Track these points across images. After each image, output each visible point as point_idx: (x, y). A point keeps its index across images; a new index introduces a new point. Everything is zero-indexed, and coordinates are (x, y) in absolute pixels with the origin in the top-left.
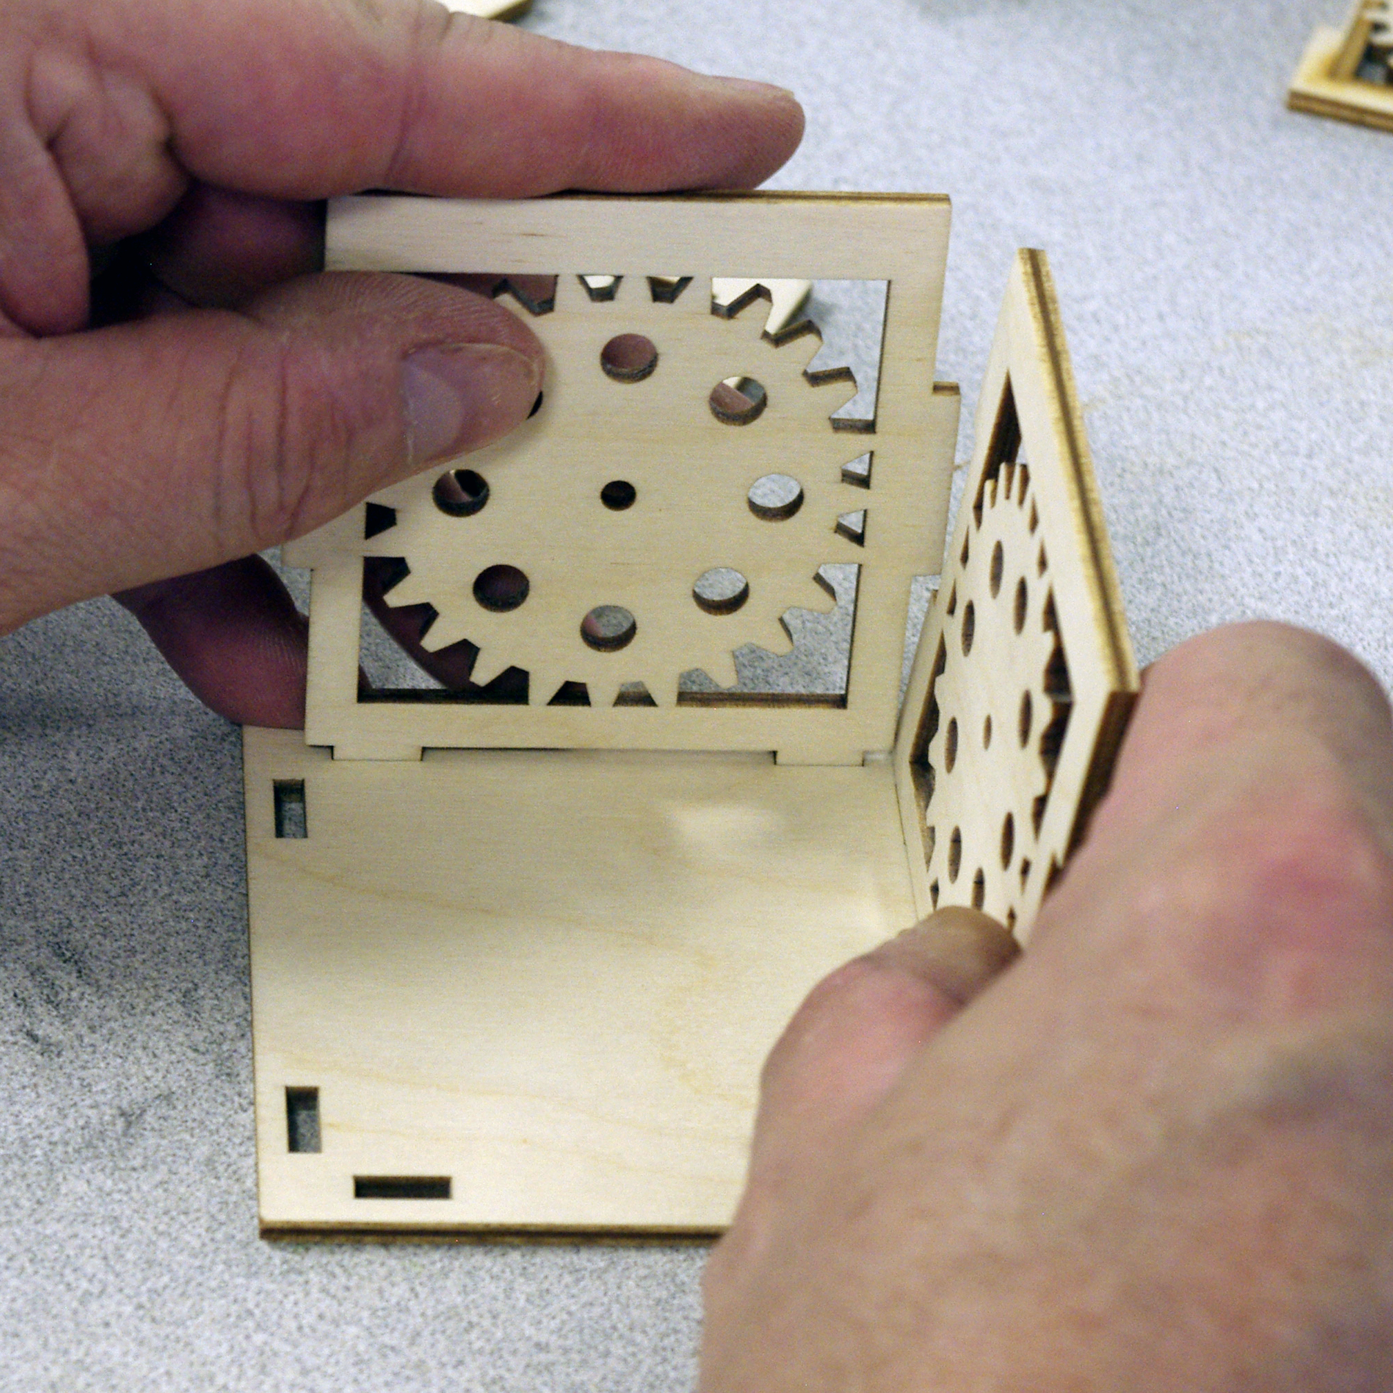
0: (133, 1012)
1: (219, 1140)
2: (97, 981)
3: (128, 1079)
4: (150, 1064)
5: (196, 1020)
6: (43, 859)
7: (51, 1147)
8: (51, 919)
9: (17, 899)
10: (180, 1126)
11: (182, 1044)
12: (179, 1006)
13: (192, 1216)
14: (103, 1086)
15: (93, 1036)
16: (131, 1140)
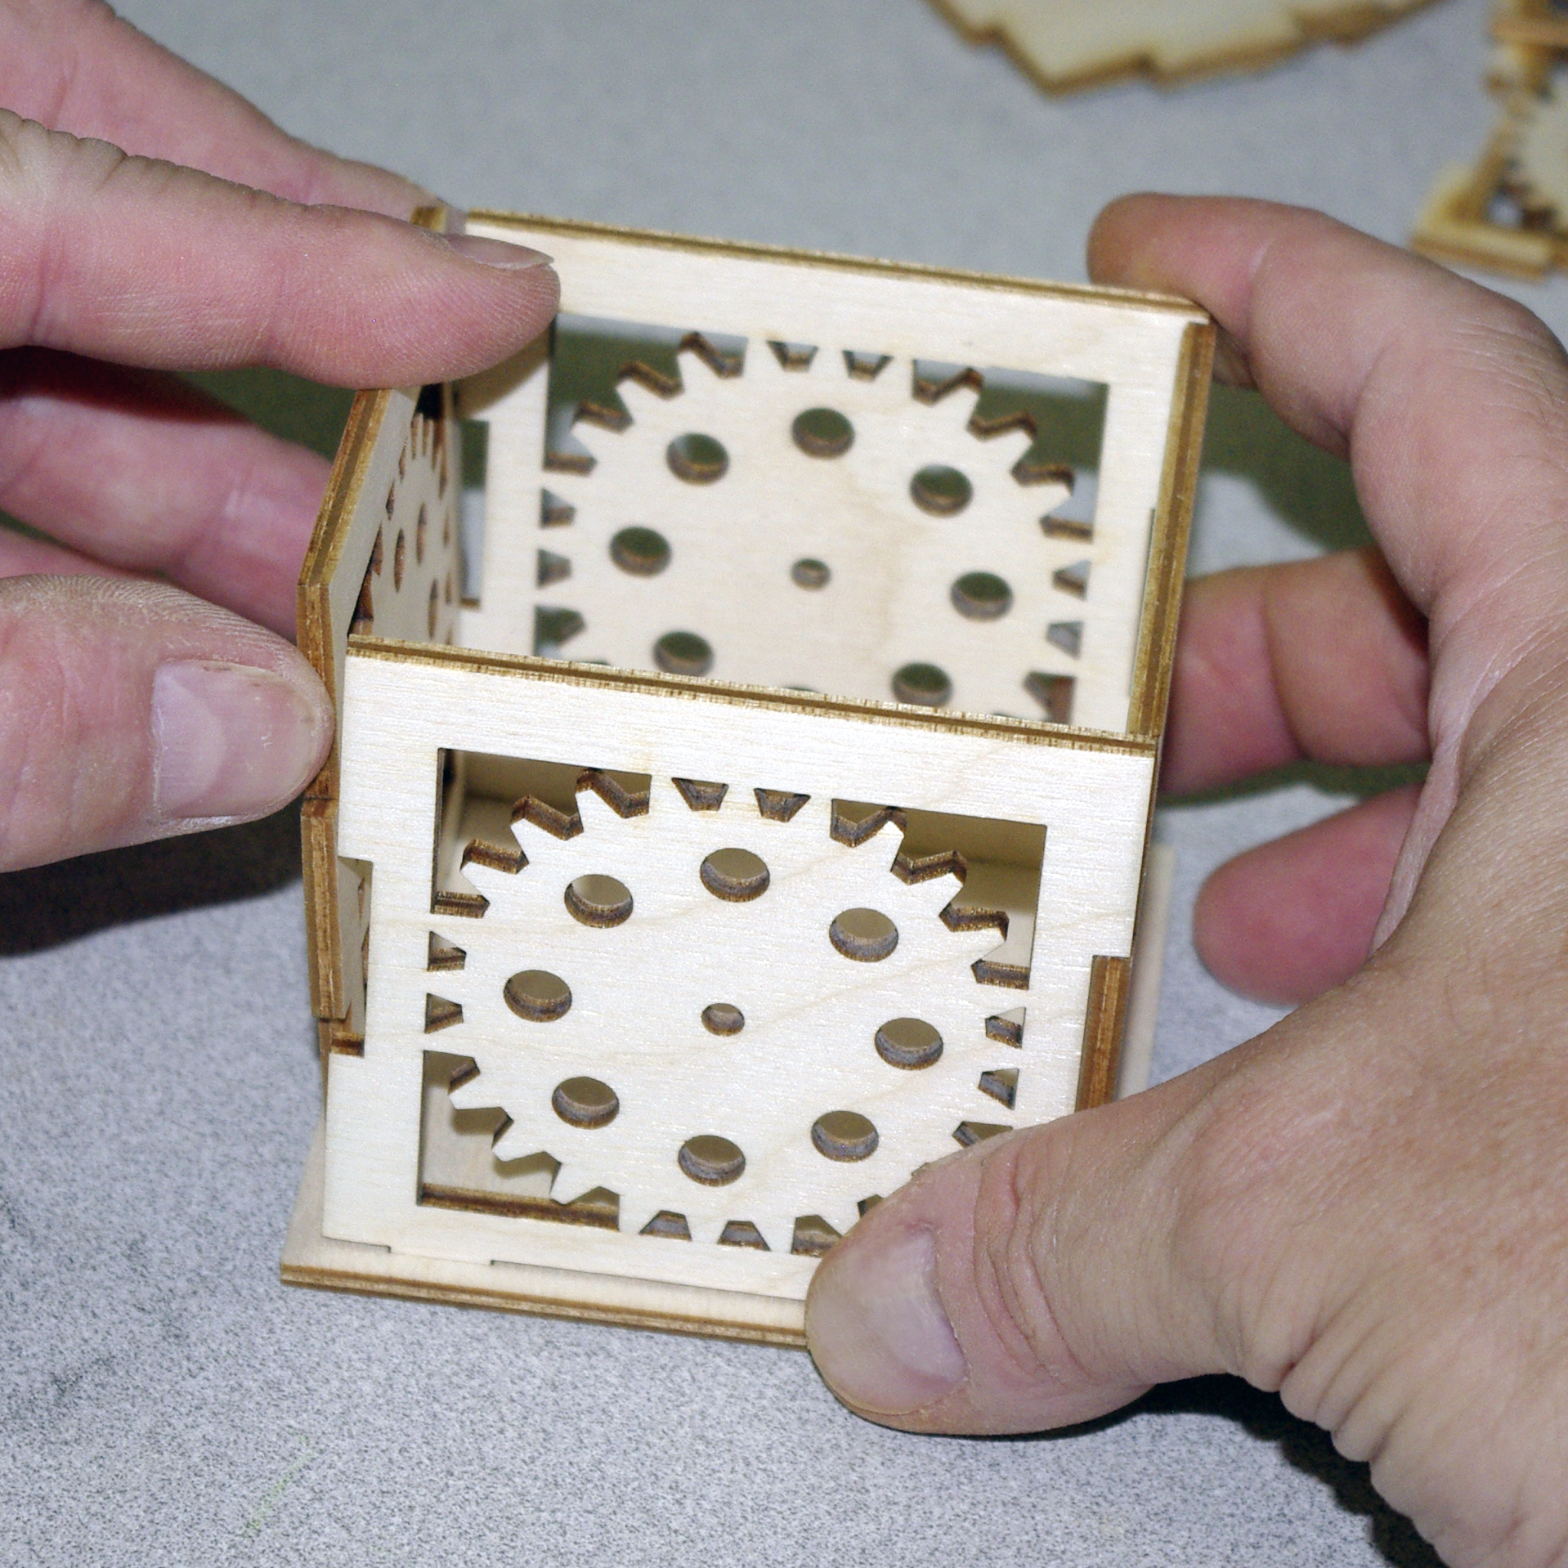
0: (71, 1267)
1: (164, 1410)
2: (32, 1232)
3: (63, 1342)
4: (88, 1324)
5: (142, 1275)
10: (120, 1394)
11: (125, 1302)
12: (124, 1259)
13: (128, 1496)
14: (35, 1349)
15: (25, 1293)
16: (65, 1410)
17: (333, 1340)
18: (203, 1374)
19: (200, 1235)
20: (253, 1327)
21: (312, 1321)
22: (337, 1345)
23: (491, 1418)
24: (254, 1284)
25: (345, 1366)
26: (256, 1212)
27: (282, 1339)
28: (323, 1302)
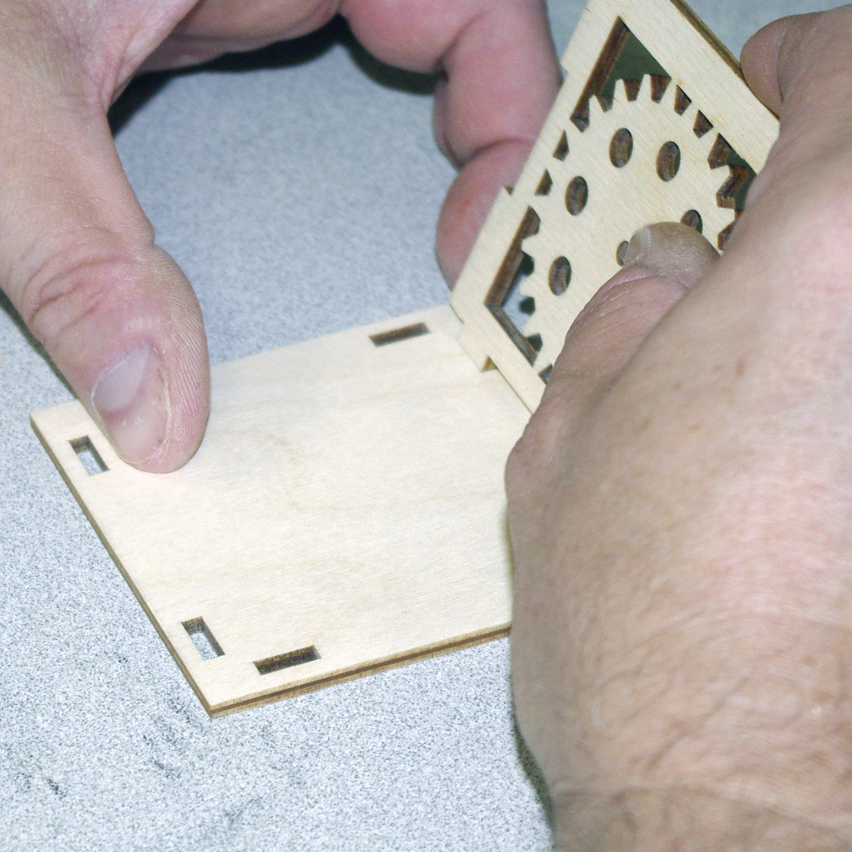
1: (296, 829)
2: (201, 724)
3: (229, 791)
4: (243, 779)
5: (272, 747)
6: (155, 642)
7: (179, 840)
8: (165, 683)
9: (140, 671)
10: (268, 820)
11: (264, 764)
12: (260, 738)
14: (211, 796)
15: (202, 762)
16: (235, 832)
17: (396, 780)
18: (317, 806)
19: (305, 720)
20: (345, 774)
21: (381, 769)
22: (398, 783)
23: (500, 822)
24: (342, 748)
25: (405, 795)
26: (338, 704)
27: (364, 781)
28: (386, 757)
